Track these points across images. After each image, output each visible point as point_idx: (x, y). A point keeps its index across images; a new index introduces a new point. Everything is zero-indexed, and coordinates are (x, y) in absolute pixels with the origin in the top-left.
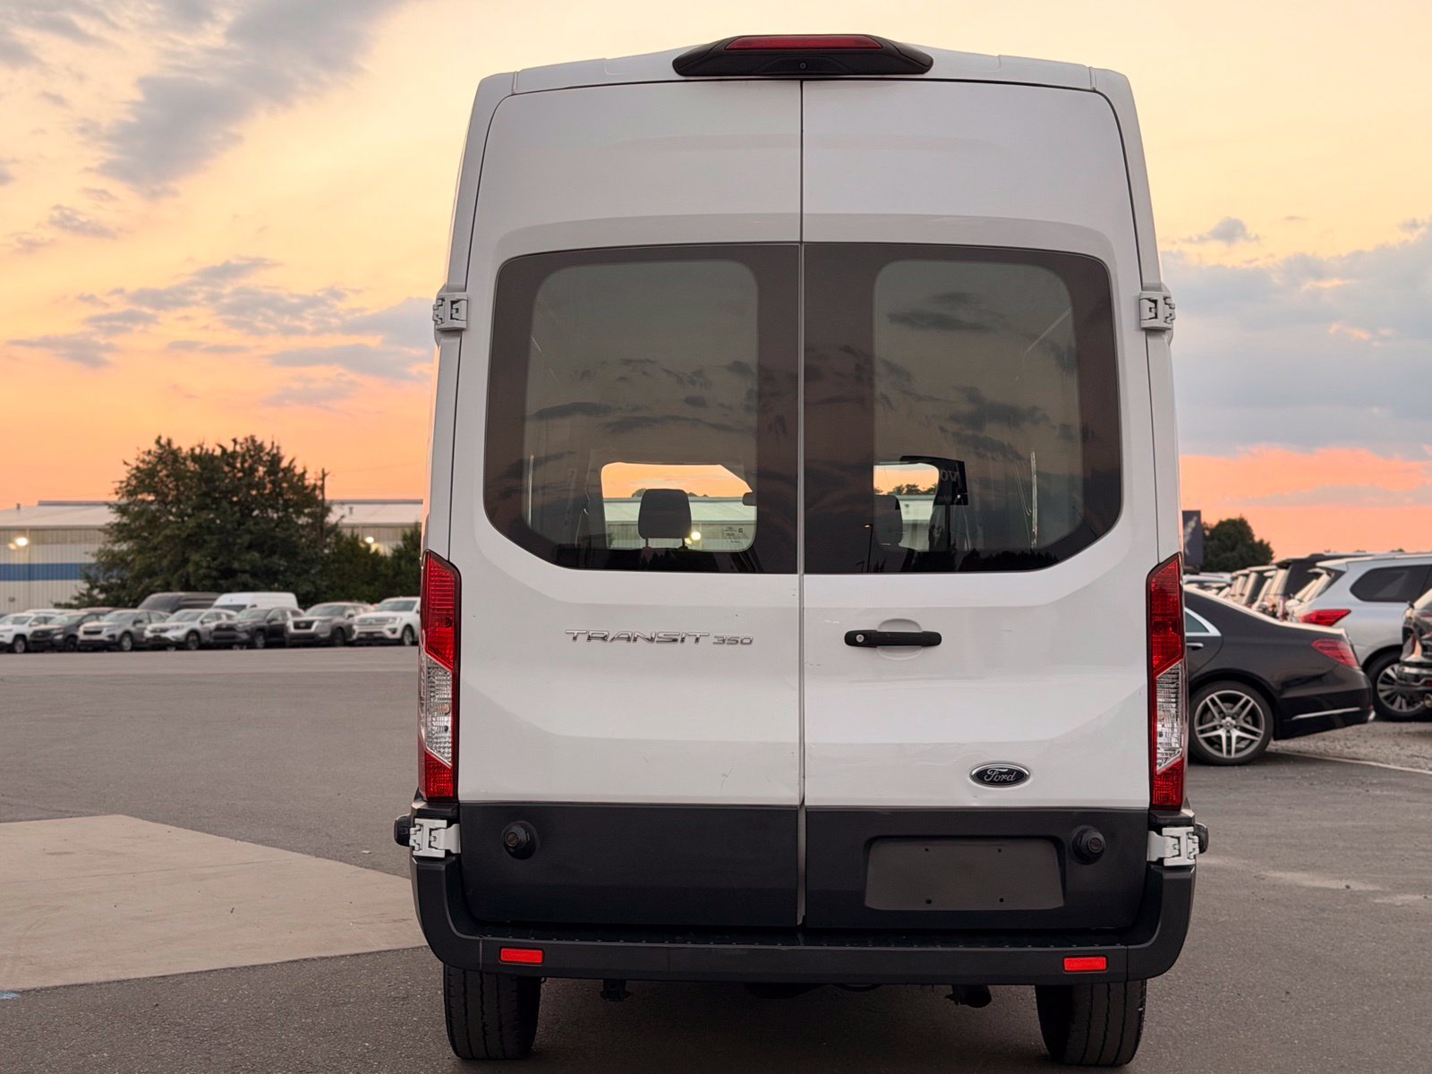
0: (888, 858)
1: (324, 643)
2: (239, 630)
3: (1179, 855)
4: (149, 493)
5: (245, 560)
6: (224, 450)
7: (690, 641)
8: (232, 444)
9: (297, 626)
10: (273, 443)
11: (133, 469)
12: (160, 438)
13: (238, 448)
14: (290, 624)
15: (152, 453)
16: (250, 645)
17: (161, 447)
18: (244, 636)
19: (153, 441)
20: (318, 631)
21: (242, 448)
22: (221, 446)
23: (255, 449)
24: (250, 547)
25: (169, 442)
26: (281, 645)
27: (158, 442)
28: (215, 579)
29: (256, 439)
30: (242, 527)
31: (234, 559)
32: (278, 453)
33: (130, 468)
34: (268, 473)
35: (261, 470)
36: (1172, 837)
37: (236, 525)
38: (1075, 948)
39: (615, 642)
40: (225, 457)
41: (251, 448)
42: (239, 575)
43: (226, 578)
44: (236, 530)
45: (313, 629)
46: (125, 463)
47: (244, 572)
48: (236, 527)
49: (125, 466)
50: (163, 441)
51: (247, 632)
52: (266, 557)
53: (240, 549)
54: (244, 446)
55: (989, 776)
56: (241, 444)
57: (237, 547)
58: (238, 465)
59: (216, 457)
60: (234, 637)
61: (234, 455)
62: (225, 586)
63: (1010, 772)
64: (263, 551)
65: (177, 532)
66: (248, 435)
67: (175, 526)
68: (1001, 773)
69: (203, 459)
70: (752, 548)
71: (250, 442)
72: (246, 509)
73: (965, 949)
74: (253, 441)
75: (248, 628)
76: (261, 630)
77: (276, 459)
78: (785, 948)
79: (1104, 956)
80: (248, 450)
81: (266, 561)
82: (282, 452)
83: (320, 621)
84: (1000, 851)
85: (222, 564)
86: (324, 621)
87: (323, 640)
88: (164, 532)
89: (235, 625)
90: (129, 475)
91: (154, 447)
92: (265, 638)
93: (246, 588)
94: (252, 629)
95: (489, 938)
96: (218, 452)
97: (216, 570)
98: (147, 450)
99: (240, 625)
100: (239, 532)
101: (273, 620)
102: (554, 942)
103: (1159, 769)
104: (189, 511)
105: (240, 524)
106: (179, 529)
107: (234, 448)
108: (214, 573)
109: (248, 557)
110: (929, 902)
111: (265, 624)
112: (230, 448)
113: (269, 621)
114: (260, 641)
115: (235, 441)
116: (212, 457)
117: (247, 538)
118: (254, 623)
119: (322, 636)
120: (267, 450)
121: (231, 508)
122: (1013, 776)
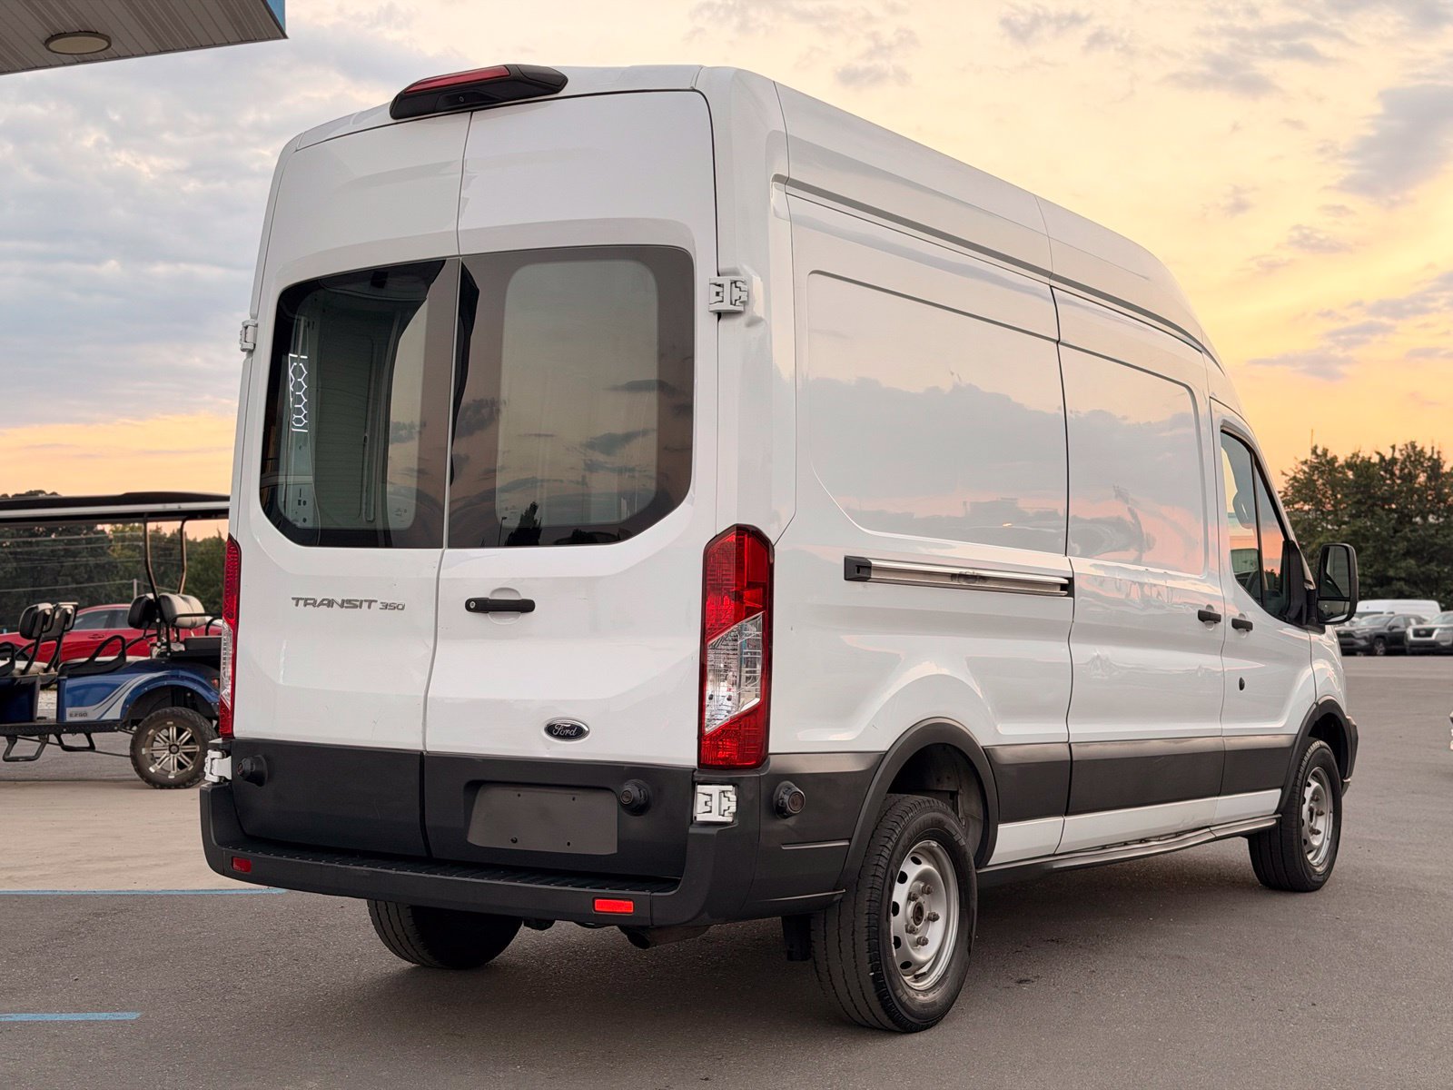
0: (494, 800)
1: (1446, 651)
2: (1357, 636)
3: (710, 812)
4: (1305, 502)
5: (1401, 568)
6: (1382, 458)
7: (365, 605)
8: (1391, 450)
9: (1417, 633)
10: (1433, 448)
11: (1291, 479)
12: (1316, 447)
13: (1397, 455)
14: (1410, 632)
15: (1309, 462)
16: (1369, 652)
17: (1318, 456)
18: (1363, 643)
19: (1310, 451)
20: (1440, 639)
21: (1402, 455)
22: (1378, 453)
23: (1415, 456)
24: (1407, 554)
25: (1325, 452)
26: (1402, 652)
27: (1314, 451)
28: (1371, 586)
29: (1416, 444)
30: (1399, 534)
31: (1391, 566)
32: (1439, 458)
33: (1288, 478)
34: (1429, 478)
35: (1422, 478)
36: (704, 794)
37: (1391, 532)
38: (607, 891)
39: (320, 607)
40: (1384, 464)
41: (1412, 454)
42: (1395, 582)
43: (1382, 586)
44: (1392, 537)
45: (1433, 637)
46: (1283, 474)
47: (1400, 579)
48: (1392, 535)
49: (1284, 476)
50: (1319, 452)
51: (1365, 638)
52: (1423, 565)
53: (1395, 556)
54: (1404, 452)
55: (556, 731)
56: (1401, 450)
57: (1393, 554)
58: (1397, 472)
59: (1374, 465)
60: (1352, 644)
61: (1394, 461)
62: (1380, 593)
63: (572, 727)
64: (1423, 558)
65: (1331, 540)
66: (1408, 442)
67: (1328, 534)
68: (565, 728)
69: (1362, 468)
70: (412, 526)
71: (1409, 447)
72: (1404, 518)
74: (1414, 447)
75: (1367, 635)
76: (1380, 637)
77: (1436, 464)
79: (630, 900)
80: (1409, 456)
81: (1423, 569)
82: (1443, 457)
83: (1441, 628)
84: (574, 799)
85: (1377, 571)
86: (1445, 629)
87: (1445, 648)
88: (1317, 541)
89: (1354, 631)
90: (1286, 486)
91: (1309, 456)
92: (1385, 645)
93: (1400, 595)
94: (1371, 636)
96: (1375, 459)
97: (1371, 577)
98: (1304, 460)
99: (1358, 632)
100: (1394, 540)
101: (1394, 627)
103: (708, 730)
104: (1346, 519)
105: (1396, 531)
106: (1333, 536)
107: (1393, 454)
108: (1369, 581)
109: (1403, 564)
110: (514, 841)
111: (1386, 631)
112: (1388, 457)
113: (1391, 628)
114: (1380, 648)
115: (1393, 447)
116: (1367, 464)
117: (1403, 545)
118: (1373, 629)
119: (1443, 644)
120: (1428, 455)
121: (1387, 515)
122: (575, 732)
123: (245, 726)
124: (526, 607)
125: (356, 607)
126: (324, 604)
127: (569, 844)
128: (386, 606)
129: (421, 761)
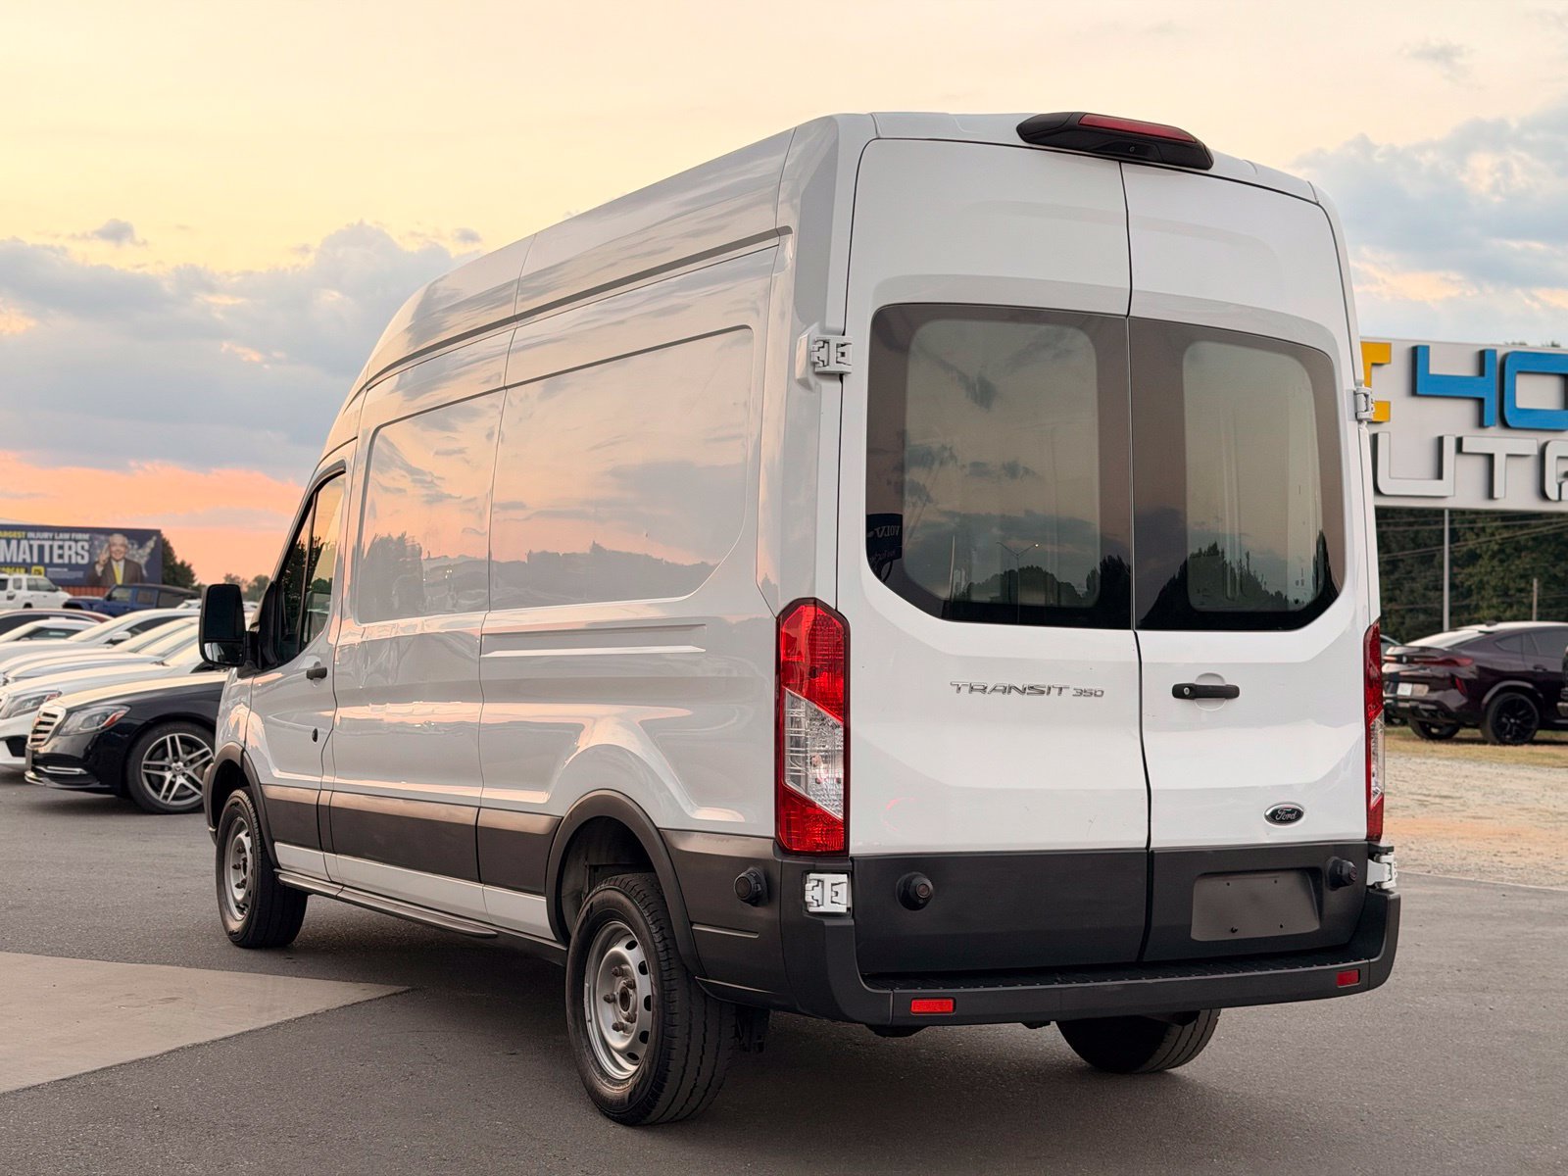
0: (1208, 891)
7: (1055, 692)
39: (993, 693)
55: (1278, 816)
63: (1293, 810)
68: (1287, 813)
73: (1259, 973)
78: (1150, 981)
84: (1276, 882)
95: (897, 991)
102: (962, 990)
110: (1233, 931)
122: (1294, 815)
123: (861, 843)
124: (1229, 693)
125: (1042, 692)
126: (999, 691)
127: (1281, 926)
128: (1081, 693)
129: (1149, 860)
